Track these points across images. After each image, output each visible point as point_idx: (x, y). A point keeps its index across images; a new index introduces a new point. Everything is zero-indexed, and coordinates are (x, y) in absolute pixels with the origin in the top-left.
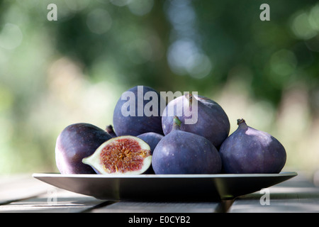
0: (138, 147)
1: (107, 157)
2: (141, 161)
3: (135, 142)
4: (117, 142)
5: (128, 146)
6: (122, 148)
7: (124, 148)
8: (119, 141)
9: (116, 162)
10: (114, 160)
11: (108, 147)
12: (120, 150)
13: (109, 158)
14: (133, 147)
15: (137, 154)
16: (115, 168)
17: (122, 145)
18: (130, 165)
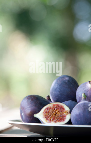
0: (63, 109)
1: (47, 114)
2: (65, 116)
4: (52, 106)
5: (58, 108)
6: (55, 109)
7: (56, 109)
8: (53, 105)
9: (52, 117)
10: (50, 115)
12: (54, 110)
13: (48, 115)
14: (60, 109)
15: (63, 113)
16: (51, 120)
17: (55, 108)
18: (59, 119)
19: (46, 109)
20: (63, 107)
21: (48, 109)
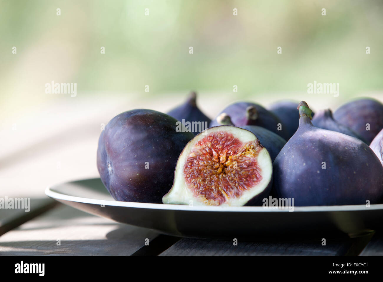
0: (236, 142)
1: (200, 180)
2: (253, 164)
3: (227, 135)
4: (199, 147)
5: (219, 147)
6: (212, 155)
7: (214, 153)
8: (200, 143)
9: (217, 182)
10: (211, 180)
11: (191, 162)
12: (211, 159)
13: (204, 180)
14: (228, 146)
15: (241, 156)
16: (221, 195)
17: (210, 149)
18: (240, 179)
19: (186, 167)
20: (232, 137)
21: (192, 163)
